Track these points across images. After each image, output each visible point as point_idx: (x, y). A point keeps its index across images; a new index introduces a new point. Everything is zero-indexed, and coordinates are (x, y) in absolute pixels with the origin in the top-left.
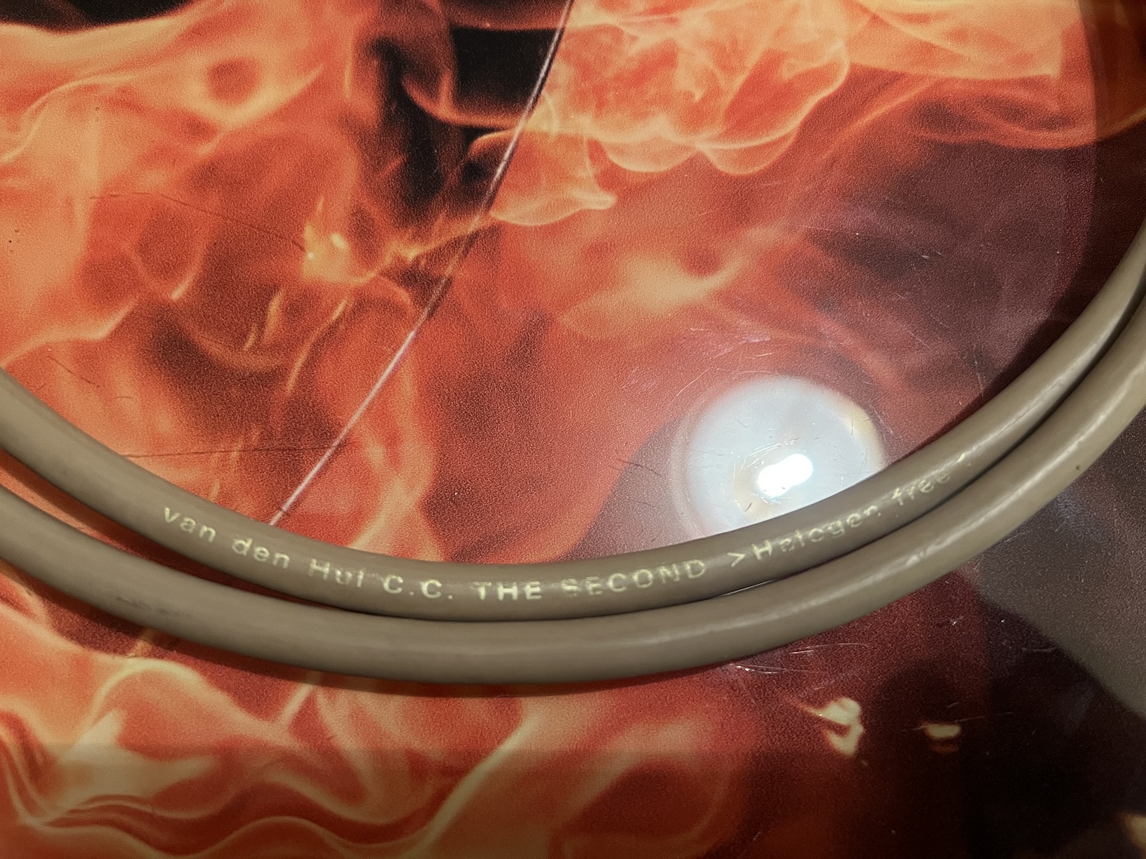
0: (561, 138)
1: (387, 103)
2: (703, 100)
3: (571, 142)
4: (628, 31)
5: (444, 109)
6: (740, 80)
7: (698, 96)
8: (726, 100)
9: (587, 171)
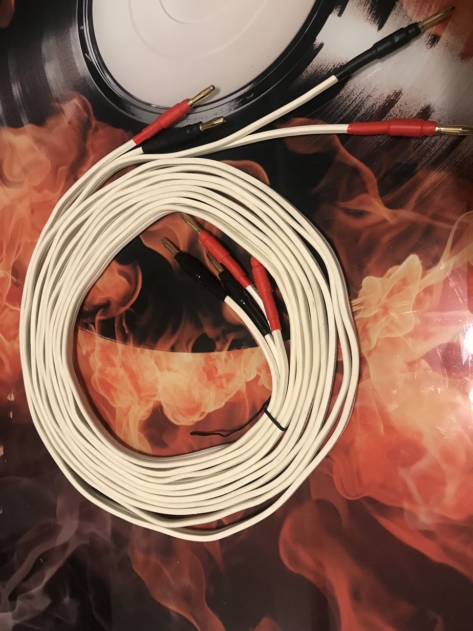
0: (95, 343)
1: (98, 306)
2: (105, 374)
3: (94, 346)
4: (118, 356)
5: (98, 317)
6: (110, 382)
7: (106, 372)
8: (106, 379)
9: (89, 349)
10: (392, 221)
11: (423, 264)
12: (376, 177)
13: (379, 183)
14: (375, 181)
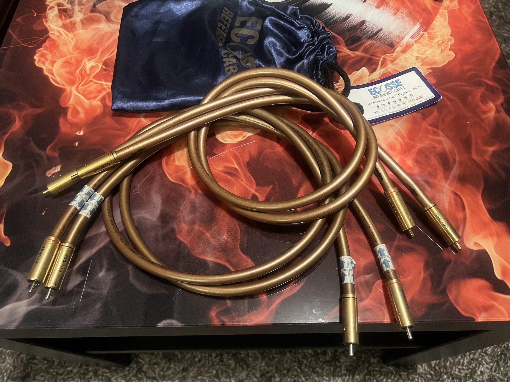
10: (352, 55)
11: (369, 71)
12: (344, 39)
13: (345, 42)
14: (343, 41)
